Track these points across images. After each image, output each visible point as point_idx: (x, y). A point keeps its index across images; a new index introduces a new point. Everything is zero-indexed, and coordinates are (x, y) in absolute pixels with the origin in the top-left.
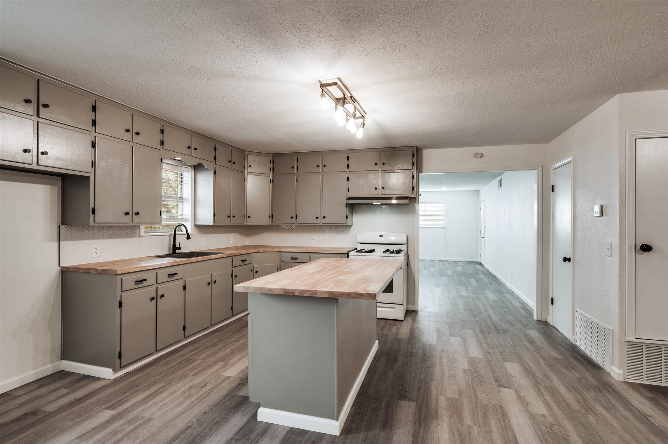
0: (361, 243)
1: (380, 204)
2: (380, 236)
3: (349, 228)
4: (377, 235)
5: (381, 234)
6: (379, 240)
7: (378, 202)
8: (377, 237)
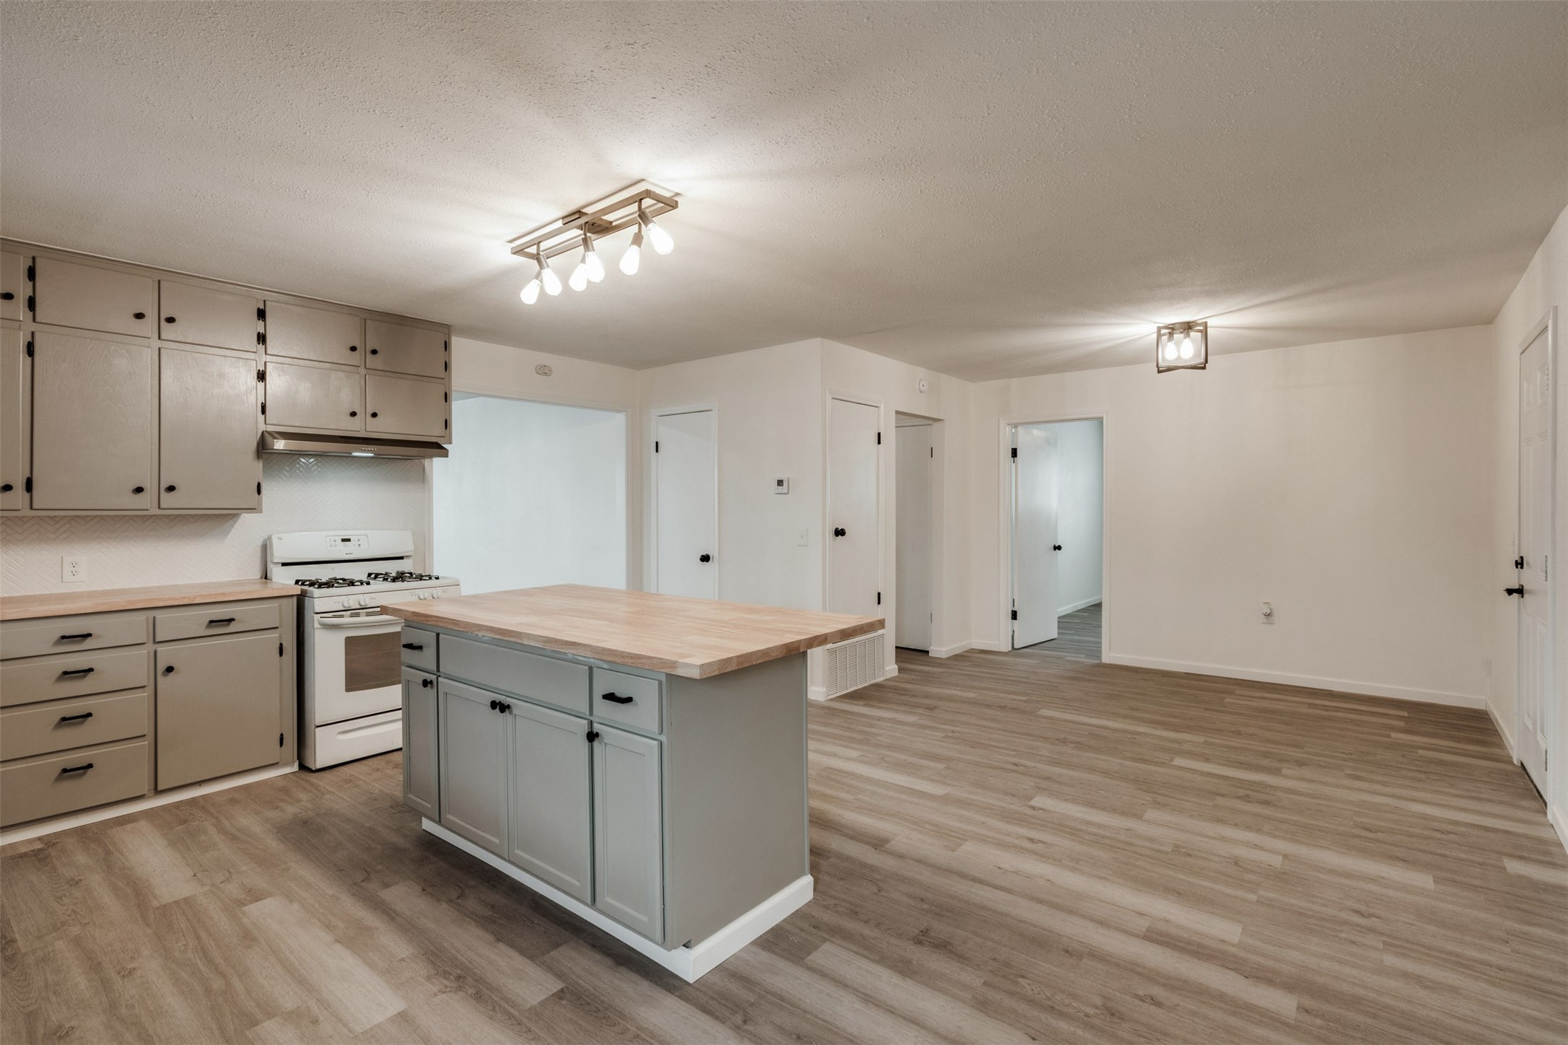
0: (284, 564)
1: (371, 455)
2: (343, 540)
3: (231, 522)
4: (333, 538)
5: (346, 535)
6: (342, 552)
7: (368, 451)
8: (334, 543)
